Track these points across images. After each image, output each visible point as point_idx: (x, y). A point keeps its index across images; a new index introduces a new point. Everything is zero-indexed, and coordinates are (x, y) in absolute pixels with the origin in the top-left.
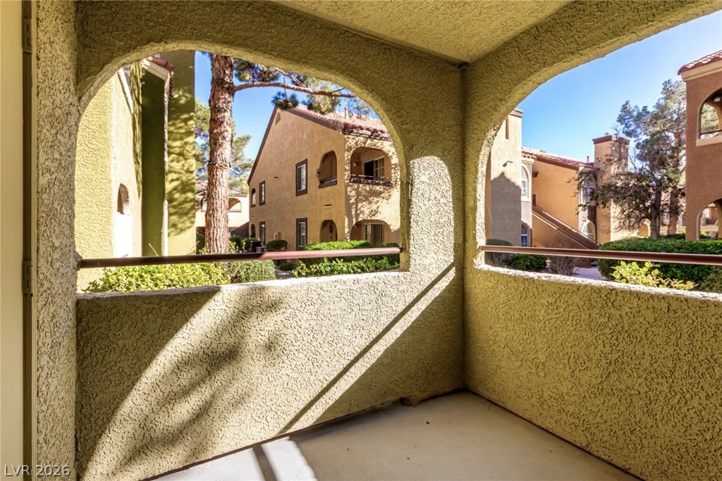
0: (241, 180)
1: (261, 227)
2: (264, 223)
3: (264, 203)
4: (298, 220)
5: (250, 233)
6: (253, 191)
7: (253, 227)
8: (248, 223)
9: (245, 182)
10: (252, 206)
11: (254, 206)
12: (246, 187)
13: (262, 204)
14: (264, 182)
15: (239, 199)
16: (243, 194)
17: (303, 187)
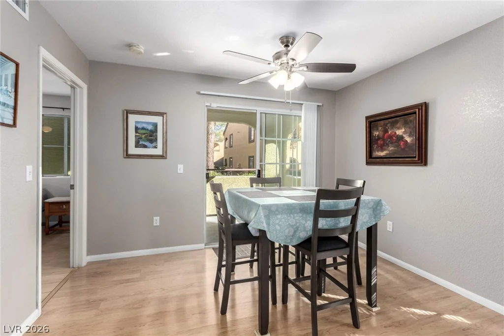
0: (220, 132)
1: (230, 160)
2: (232, 158)
3: (232, 147)
4: (250, 157)
5: (224, 164)
6: (226, 139)
7: (226, 159)
8: (223, 158)
9: (222, 133)
10: (226, 148)
11: (227, 148)
12: (222, 137)
13: (231, 147)
14: (232, 134)
15: (219, 143)
16: (220, 140)
17: (252, 138)
